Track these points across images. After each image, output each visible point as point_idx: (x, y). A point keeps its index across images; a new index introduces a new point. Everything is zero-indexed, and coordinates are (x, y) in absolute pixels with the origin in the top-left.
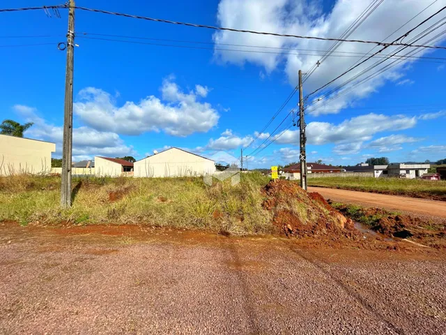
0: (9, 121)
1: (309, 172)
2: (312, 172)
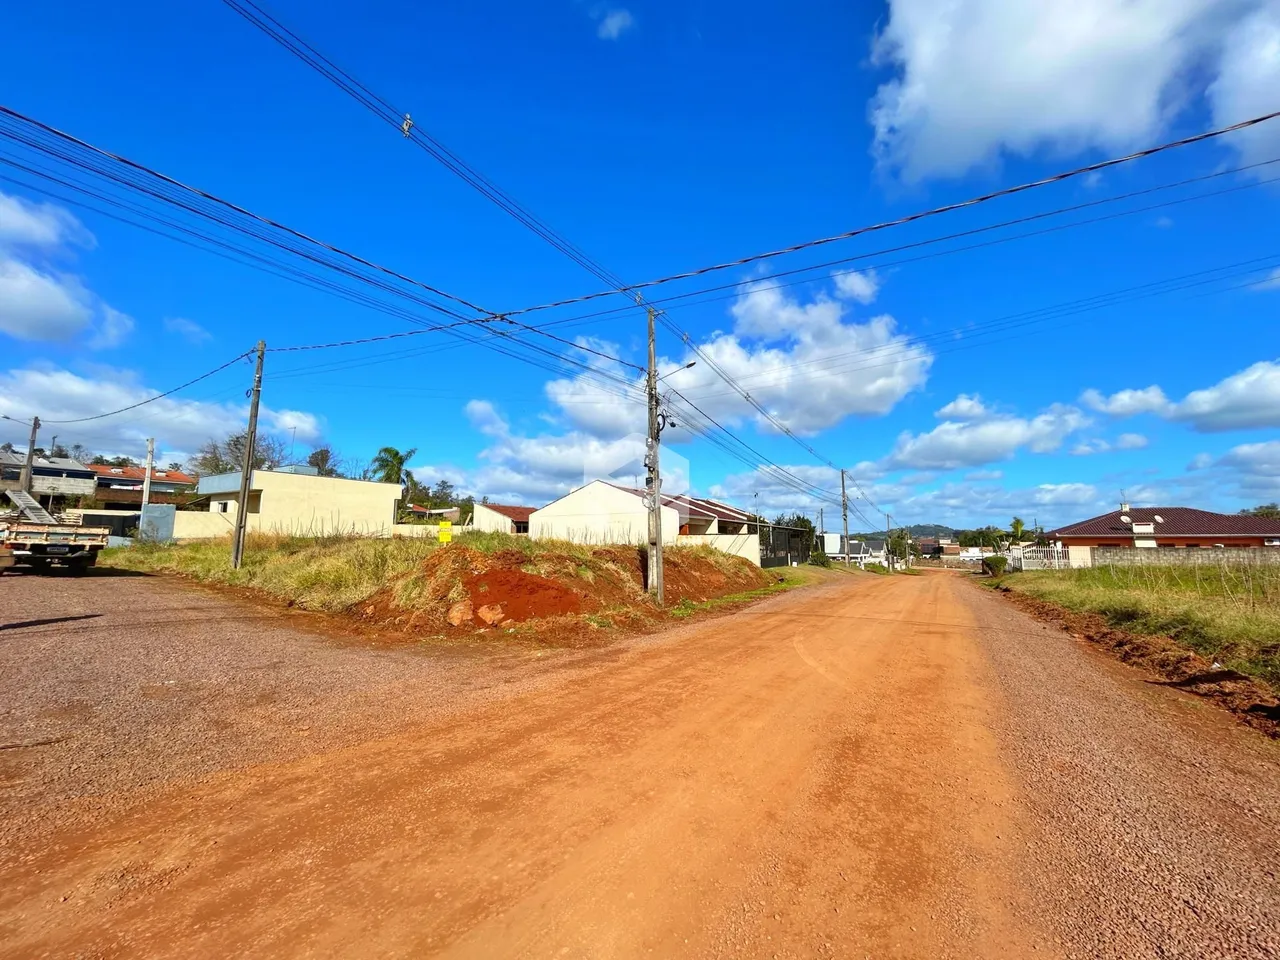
0: (386, 450)
1: (1139, 544)
2: (1165, 544)
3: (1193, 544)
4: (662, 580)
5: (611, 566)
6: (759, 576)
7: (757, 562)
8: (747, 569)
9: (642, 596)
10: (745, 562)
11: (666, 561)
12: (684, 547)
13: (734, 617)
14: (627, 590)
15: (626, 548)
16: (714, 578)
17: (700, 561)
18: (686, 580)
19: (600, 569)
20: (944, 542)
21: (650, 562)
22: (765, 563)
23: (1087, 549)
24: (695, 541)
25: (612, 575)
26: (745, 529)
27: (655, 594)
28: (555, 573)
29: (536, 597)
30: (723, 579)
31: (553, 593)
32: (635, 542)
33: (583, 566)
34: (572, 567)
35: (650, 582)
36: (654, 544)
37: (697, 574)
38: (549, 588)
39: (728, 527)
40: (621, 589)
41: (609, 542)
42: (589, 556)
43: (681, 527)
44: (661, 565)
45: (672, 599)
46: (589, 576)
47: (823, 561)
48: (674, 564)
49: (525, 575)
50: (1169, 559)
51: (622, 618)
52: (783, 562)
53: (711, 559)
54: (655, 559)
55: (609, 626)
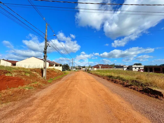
1: (100, 68)
2: (102, 68)
3: (104, 68)
4: (46, 75)
5: (35, 72)
6: (62, 73)
7: (62, 71)
8: (60, 72)
9: (41, 78)
10: (60, 71)
11: (47, 71)
12: (50, 68)
13: (61, 81)
14: (38, 77)
15: (38, 69)
16: (55, 73)
17: (53, 71)
18: (50, 74)
19: (32, 73)
20: (81, 68)
21: (44, 71)
22: (63, 71)
23: (96, 68)
24: (52, 67)
25: (34, 74)
26: (59, 66)
27: (44, 78)
28: (18, 75)
29: (10, 82)
30: (56, 73)
31: (16, 80)
32: (40, 68)
33: (27, 73)
34: (23, 73)
35: (43, 75)
36: (45, 68)
37: (52, 73)
38: (15, 79)
39: (57, 65)
40: (37, 77)
41: (35, 68)
42: (29, 71)
43: (49, 65)
44: (46, 72)
45: (48, 78)
46: (28, 75)
47: (70, 70)
48: (48, 72)
49: (6, 76)
50: (102, 69)
51: (36, 85)
52: (65, 70)
53: (55, 70)
54: (45, 71)
55: (32, 88)
